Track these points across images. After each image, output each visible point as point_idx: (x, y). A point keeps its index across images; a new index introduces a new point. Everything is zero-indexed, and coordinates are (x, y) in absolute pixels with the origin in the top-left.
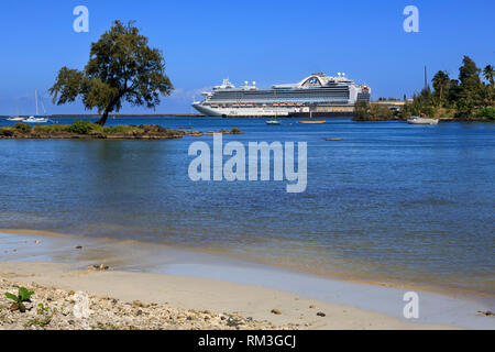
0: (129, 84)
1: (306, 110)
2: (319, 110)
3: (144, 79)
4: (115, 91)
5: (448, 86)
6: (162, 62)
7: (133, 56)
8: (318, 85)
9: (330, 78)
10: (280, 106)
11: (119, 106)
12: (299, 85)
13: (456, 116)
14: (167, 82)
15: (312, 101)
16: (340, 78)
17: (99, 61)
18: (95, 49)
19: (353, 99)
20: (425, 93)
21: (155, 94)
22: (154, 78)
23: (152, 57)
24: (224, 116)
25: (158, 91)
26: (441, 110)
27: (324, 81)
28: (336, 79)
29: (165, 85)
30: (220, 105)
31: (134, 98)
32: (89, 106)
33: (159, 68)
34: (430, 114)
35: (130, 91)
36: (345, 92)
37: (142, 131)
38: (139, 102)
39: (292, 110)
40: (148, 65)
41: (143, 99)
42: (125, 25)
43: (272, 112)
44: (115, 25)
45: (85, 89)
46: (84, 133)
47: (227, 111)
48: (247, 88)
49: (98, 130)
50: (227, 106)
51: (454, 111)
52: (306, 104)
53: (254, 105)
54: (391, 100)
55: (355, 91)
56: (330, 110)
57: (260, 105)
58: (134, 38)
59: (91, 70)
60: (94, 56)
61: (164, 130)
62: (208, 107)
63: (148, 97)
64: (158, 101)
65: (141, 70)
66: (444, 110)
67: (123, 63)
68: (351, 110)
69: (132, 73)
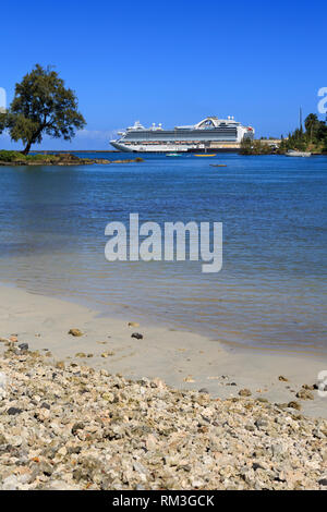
0: (48, 119)
1: (202, 146)
2: (212, 146)
3: (60, 116)
4: (36, 125)
5: (317, 126)
6: (76, 101)
7: (51, 95)
8: (212, 126)
9: (222, 121)
10: (180, 143)
11: (40, 139)
12: (197, 127)
13: (323, 151)
14: (80, 118)
15: (207, 139)
16: (229, 121)
17: (22, 99)
18: (18, 89)
19: (240, 138)
20: (299, 133)
21: (71, 129)
22: (68, 114)
23: (67, 97)
24: (135, 151)
25: (72, 126)
26: (311, 146)
27: (216, 123)
28: (227, 122)
29: (78, 121)
30: (133, 143)
31: (53, 132)
32: (14, 138)
33: (73, 106)
34: (302, 149)
35: (49, 125)
36: (234, 132)
37: (58, 159)
38: (57, 135)
39: (190, 147)
40: (64, 103)
41: (60, 132)
42: (45, 68)
43: (174, 148)
44: (35, 69)
45: (11, 124)
46: (10, 161)
47: (137, 148)
48: (154, 129)
49: (22, 158)
50: (139, 143)
51: (322, 147)
52: (202, 142)
53: (160, 143)
54: (271, 139)
55: (242, 132)
56: (221, 147)
57: (165, 143)
58: (53, 80)
59: (16, 107)
60: (19, 95)
61: (77, 158)
62: (123, 145)
63: (64, 131)
64: (73, 134)
65: (58, 107)
66: (314, 146)
67: (42, 102)
68: (238, 147)
69: (50, 110)
